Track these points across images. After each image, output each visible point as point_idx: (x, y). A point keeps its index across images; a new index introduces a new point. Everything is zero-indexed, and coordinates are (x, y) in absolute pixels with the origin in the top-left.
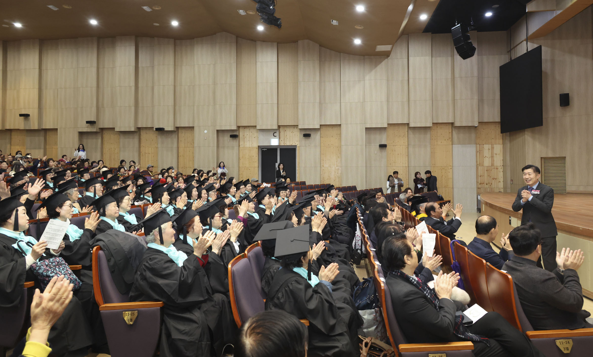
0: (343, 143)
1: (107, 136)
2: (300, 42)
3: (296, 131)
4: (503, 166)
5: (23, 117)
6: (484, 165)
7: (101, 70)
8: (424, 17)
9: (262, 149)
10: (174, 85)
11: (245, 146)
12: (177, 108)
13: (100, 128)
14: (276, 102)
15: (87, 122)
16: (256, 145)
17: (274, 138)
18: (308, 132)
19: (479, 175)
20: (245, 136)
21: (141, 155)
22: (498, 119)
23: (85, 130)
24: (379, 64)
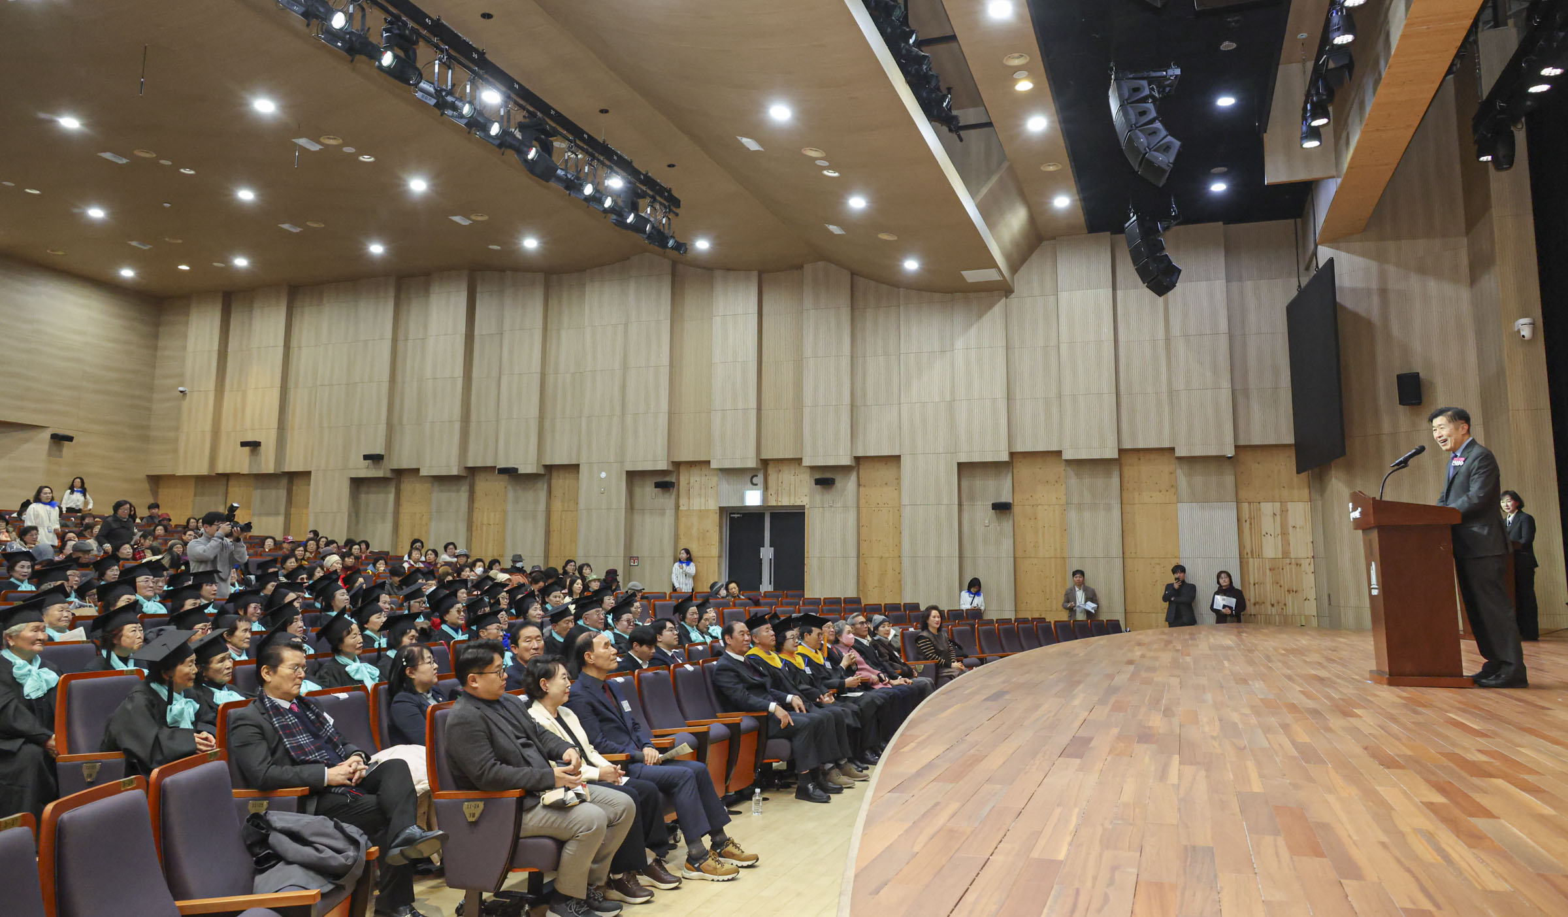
0: (905, 500)
1: (407, 486)
2: (808, 268)
3: (804, 473)
4: (1313, 557)
5: (247, 449)
6: (1264, 556)
7: (401, 344)
8: (1062, 202)
9: (730, 514)
10: (541, 374)
11: (691, 508)
12: (547, 423)
13: (393, 470)
14: (753, 404)
15: (366, 457)
16: (713, 505)
17: (752, 489)
18: (828, 475)
19: (1252, 583)
20: (691, 484)
21: (474, 528)
22: (1290, 439)
23: (363, 473)
24: (986, 312)
